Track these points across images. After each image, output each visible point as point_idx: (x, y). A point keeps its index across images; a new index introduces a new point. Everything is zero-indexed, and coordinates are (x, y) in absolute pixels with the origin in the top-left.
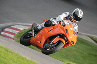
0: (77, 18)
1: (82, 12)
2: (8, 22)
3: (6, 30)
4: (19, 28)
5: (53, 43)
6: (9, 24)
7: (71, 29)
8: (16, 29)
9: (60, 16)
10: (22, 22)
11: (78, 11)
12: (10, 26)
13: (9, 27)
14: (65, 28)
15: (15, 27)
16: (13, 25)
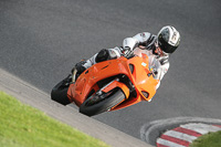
0: (166, 47)
1: (178, 35)
2: (173, 116)
3: (168, 133)
4: (197, 130)
5: (103, 93)
6: (175, 121)
7: (144, 64)
8: (191, 133)
9: (129, 39)
10: (205, 117)
11: (168, 32)
12: (178, 125)
13: (175, 127)
14: (129, 61)
15: (189, 127)
16: (184, 124)
